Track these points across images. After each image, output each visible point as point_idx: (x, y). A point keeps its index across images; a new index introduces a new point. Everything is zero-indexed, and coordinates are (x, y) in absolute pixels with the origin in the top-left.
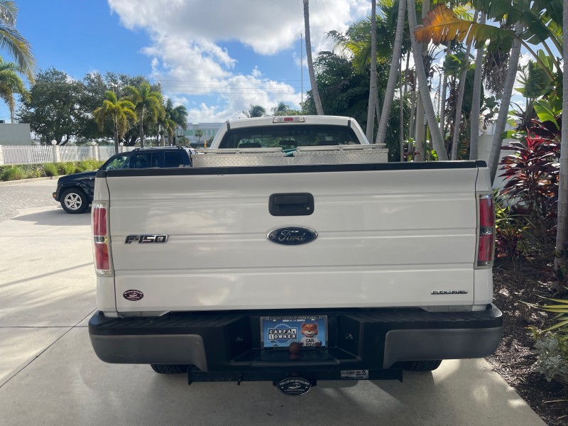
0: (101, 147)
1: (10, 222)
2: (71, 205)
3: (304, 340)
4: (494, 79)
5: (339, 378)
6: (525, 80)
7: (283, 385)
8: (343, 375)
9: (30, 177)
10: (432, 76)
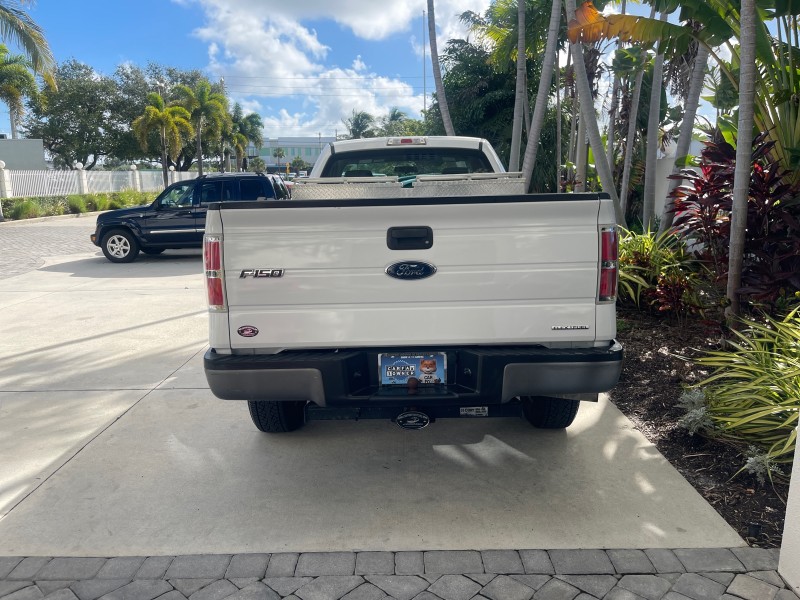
0: (144, 173)
1: (36, 273)
2: (115, 251)
3: (422, 377)
4: (681, 81)
5: (457, 415)
6: (715, 85)
7: (402, 420)
8: (462, 413)
9: (49, 214)
10: (599, 77)
